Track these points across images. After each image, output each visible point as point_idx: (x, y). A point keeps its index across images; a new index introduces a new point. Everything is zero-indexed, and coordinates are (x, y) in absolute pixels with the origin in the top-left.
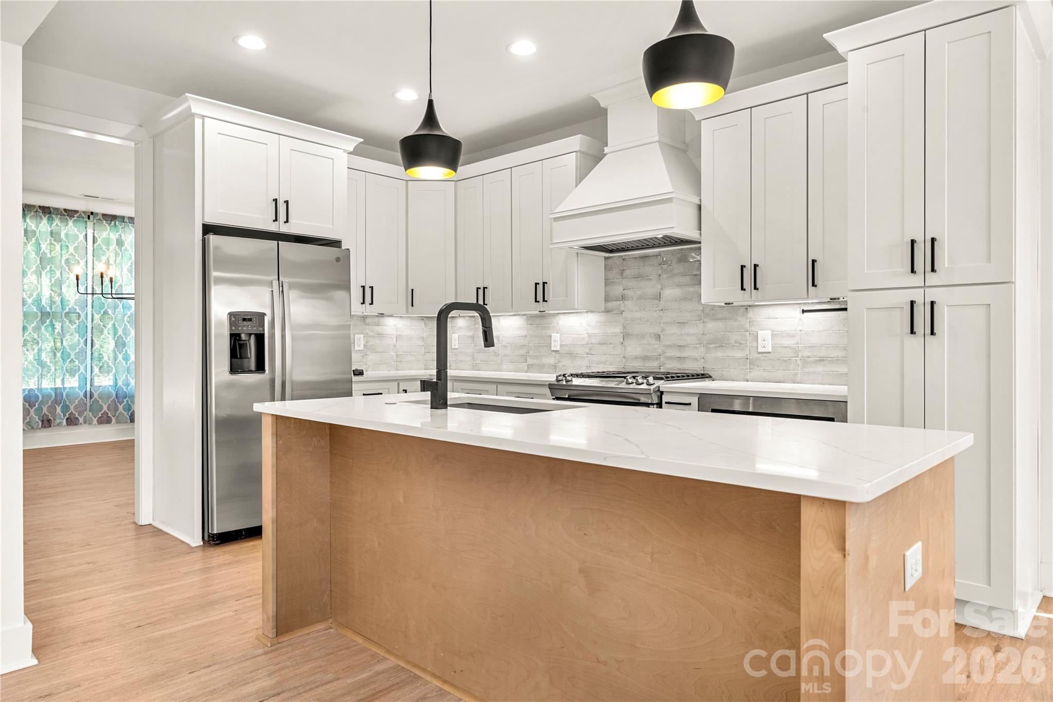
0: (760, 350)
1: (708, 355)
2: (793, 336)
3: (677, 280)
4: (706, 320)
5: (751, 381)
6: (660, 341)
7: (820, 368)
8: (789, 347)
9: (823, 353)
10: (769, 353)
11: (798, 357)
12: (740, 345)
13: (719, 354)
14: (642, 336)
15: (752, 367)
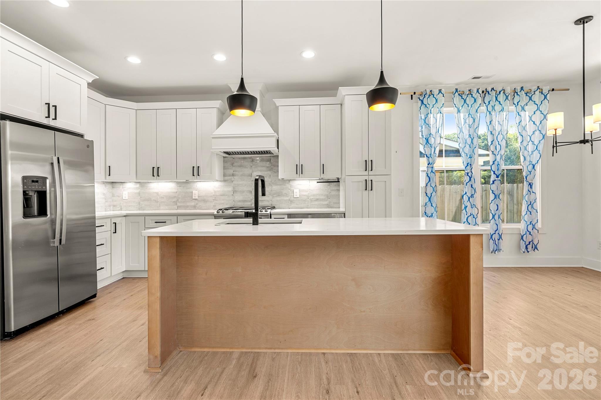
0: (295, 196)
1: (273, 199)
2: (307, 191)
3: (259, 168)
4: (272, 185)
5: (291, 209)
6: (251, 194)
7: (316, 203)
8: (306, 195)
9: (318, 197)
10: (298, 198)
11: (309, 199)
12: (287, 195)
13: (278, 198)
14: (243, 192)
15: (291, 203)
